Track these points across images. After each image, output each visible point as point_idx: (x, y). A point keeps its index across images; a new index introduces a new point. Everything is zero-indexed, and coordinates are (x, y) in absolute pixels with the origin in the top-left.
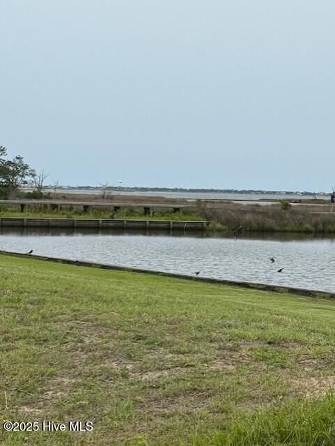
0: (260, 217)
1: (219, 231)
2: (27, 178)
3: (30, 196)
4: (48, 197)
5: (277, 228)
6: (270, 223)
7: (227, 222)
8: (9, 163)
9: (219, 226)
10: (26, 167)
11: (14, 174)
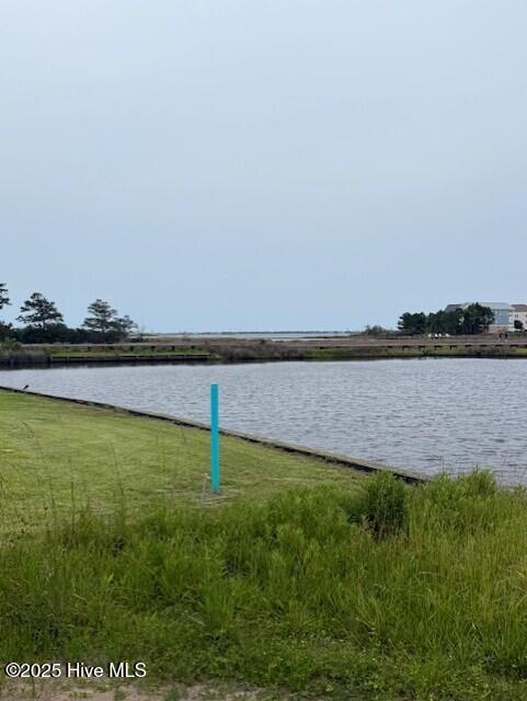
0: (245, 350)
1: (218, 360)
2: (133, 329)
3: (134, 341)
4: (147, 340)
5: (257, 356)
6: (252, 353)
7: (224, 354)
8: (121, 320)
9: (217, 356)
10: (131, 322)
11: (124, 326)
